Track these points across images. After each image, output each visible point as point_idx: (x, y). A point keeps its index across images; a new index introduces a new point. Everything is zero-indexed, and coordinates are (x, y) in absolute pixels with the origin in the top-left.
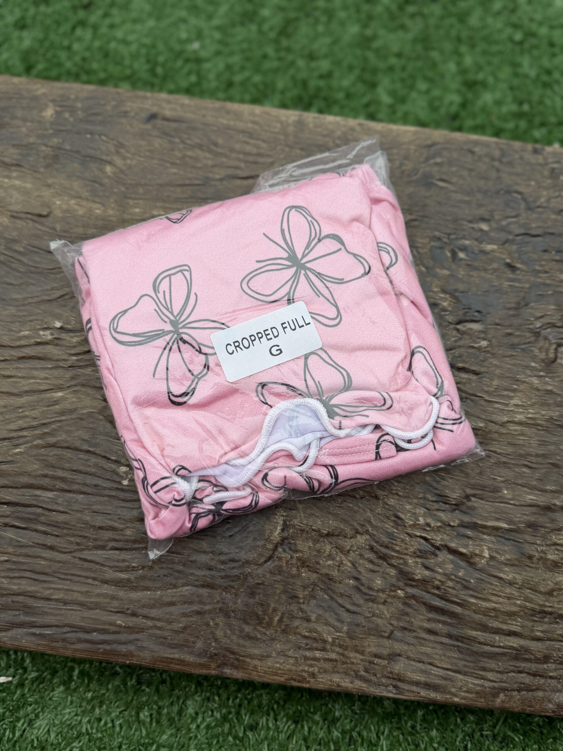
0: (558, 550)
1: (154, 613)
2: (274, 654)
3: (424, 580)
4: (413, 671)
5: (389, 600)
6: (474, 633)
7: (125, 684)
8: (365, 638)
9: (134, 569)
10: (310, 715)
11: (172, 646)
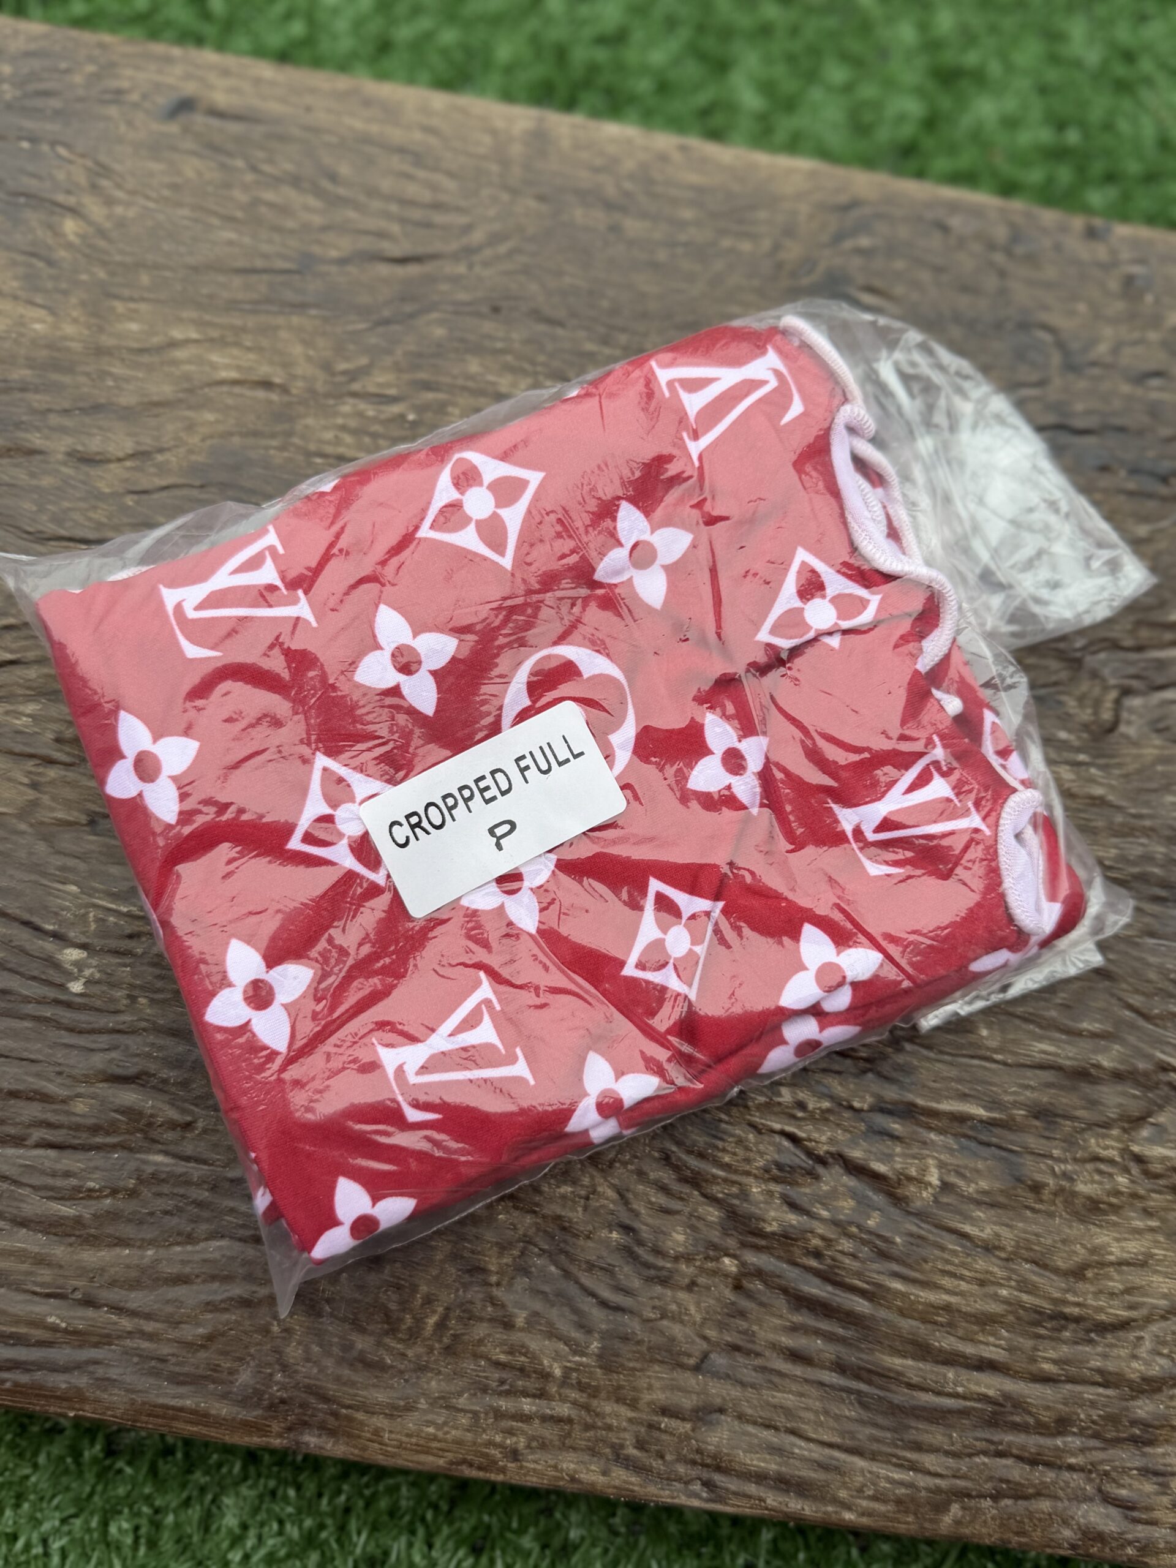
0: (1100, 1172)
1: (136, 1299)
2: (423, 1404)
3: (786, 1236)
4: (751, 1449)
5: (702, 1280)
6: (896, 1362)
7: (77, 1455)
8: (641, 1370)
9: (91, 1195)
10: (509, 1535)
11: (177, 1379)
